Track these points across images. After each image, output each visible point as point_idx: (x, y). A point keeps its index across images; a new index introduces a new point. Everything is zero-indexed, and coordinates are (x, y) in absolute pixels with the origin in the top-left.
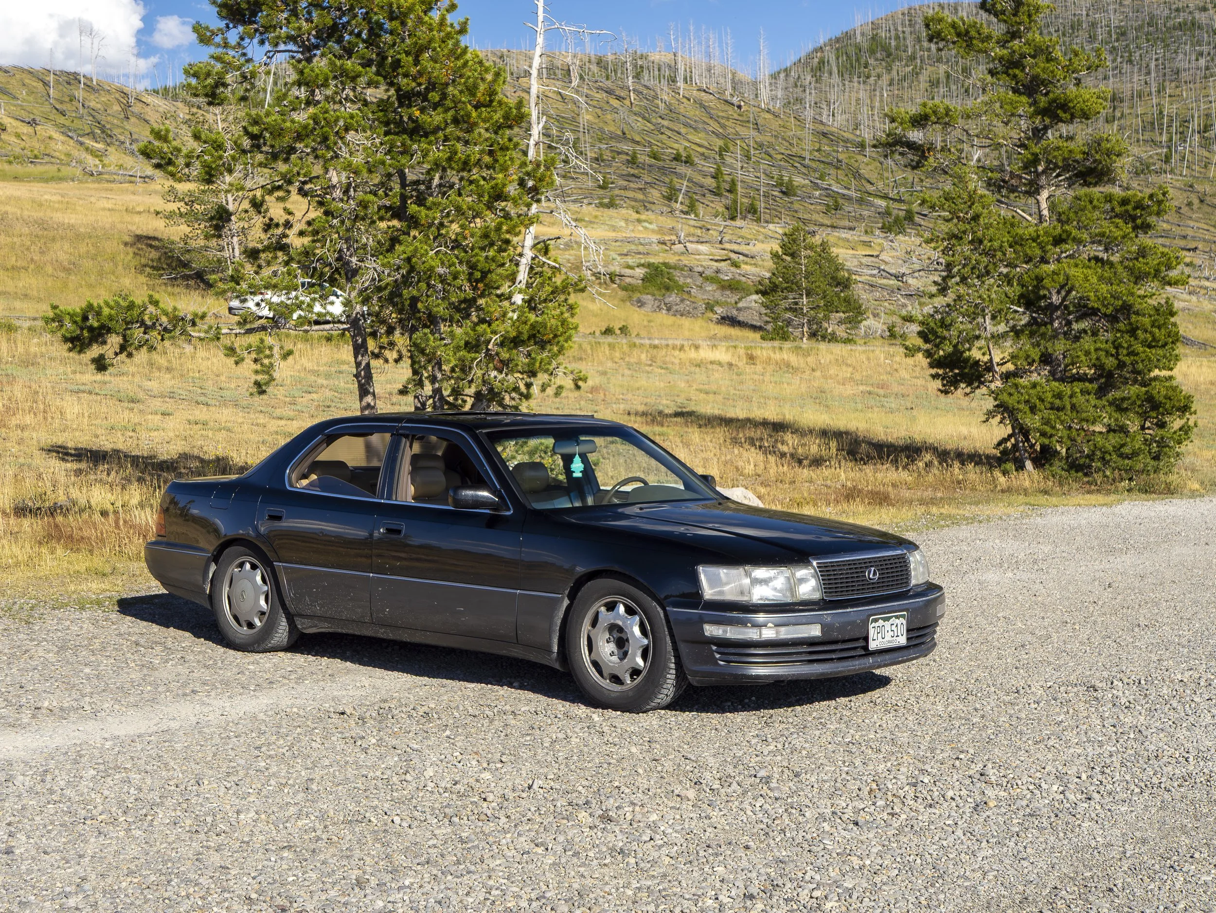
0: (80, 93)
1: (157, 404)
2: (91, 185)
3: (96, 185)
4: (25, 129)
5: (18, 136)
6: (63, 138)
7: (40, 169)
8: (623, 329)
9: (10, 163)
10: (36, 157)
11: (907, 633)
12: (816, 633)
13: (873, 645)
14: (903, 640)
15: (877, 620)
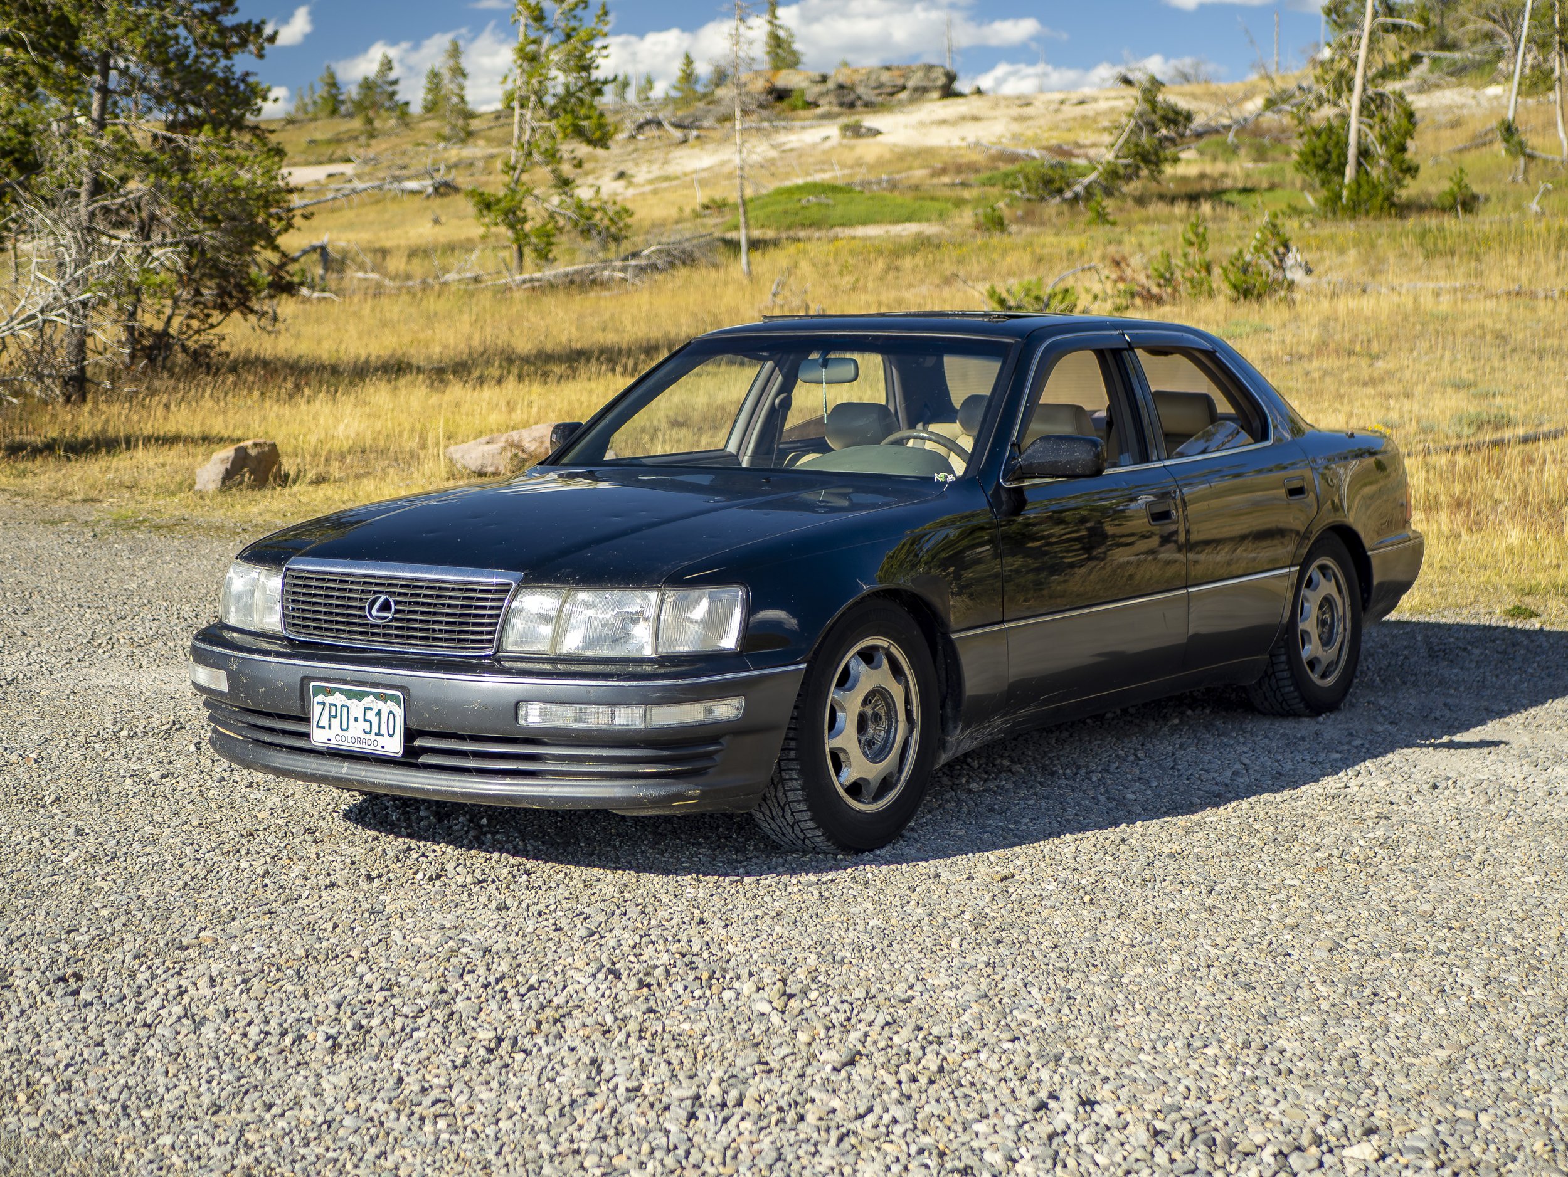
11: (410, 735)
12: (224, 687)
13: (320, 737)
14: (394, 746)
15: (330, 692)
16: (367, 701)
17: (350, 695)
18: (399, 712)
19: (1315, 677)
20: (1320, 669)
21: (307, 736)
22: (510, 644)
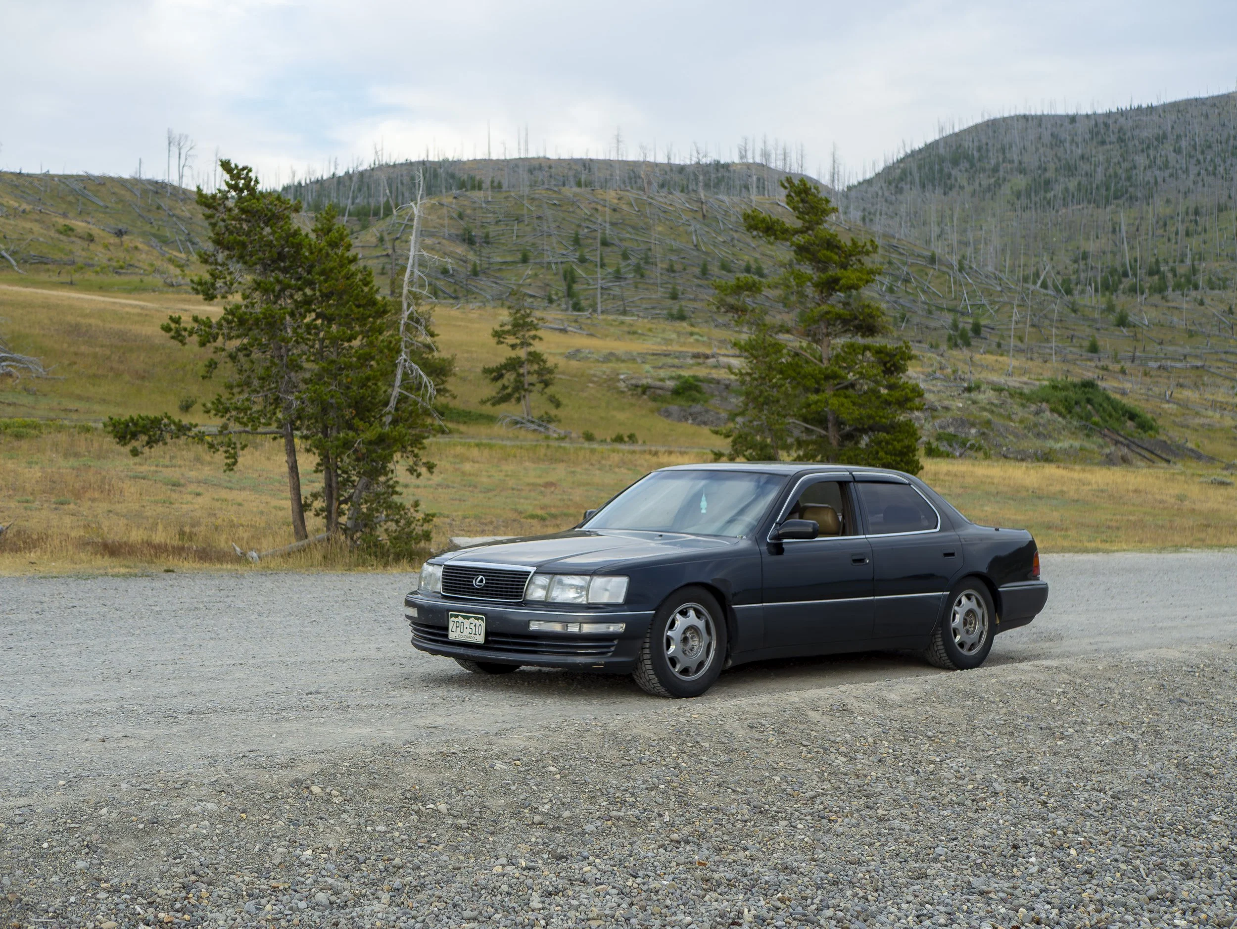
0: (165, 203)
1: (193, 488)
2: (170, 296)
3: (176, 296)
4: (114, 240)
5: (106, 247)
6: (146, 248)
7: (125, 279)
8: (632, 437)
9: (97, 273)
10: (121, 268)
11: (487, 634)
12: (416, 615)
13: (453, 636)
14: (480, 639)
15: (457, 616)
16: (472, 620)
17: (464, 617)
18: (483, 625)
19: (965, 652)
20: (967, 647)
21: (447, 636)
22: (529, 598)
